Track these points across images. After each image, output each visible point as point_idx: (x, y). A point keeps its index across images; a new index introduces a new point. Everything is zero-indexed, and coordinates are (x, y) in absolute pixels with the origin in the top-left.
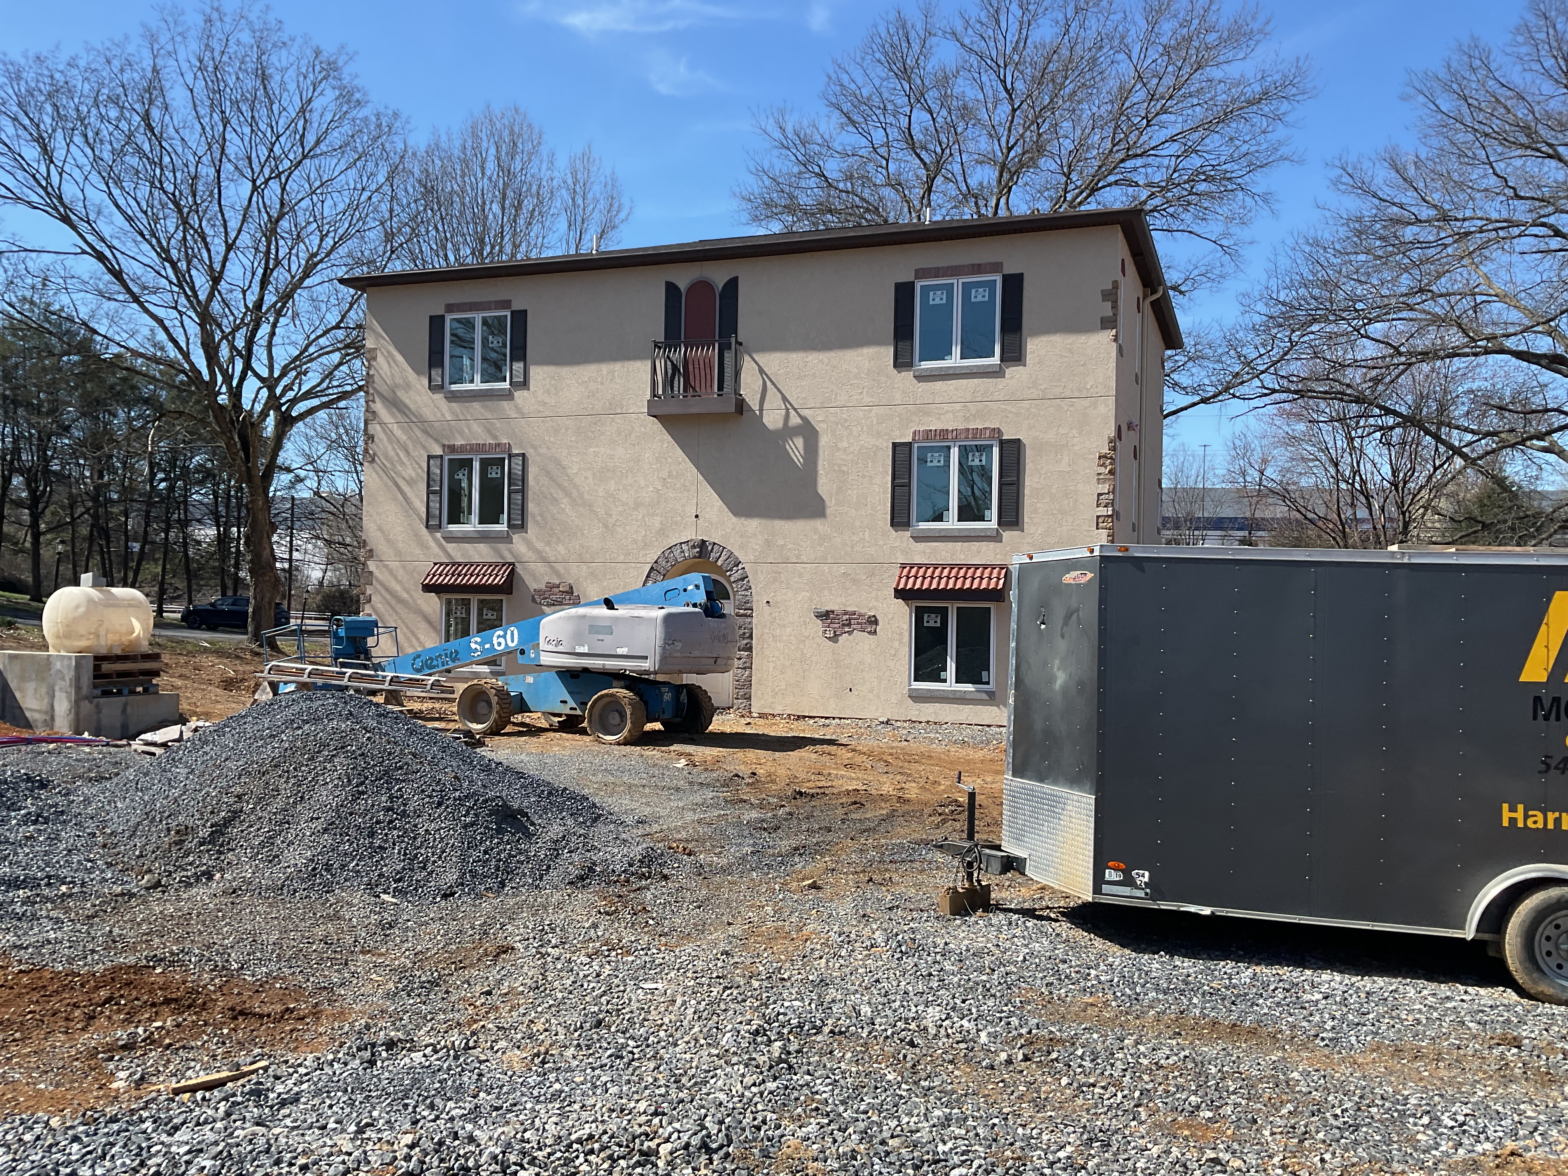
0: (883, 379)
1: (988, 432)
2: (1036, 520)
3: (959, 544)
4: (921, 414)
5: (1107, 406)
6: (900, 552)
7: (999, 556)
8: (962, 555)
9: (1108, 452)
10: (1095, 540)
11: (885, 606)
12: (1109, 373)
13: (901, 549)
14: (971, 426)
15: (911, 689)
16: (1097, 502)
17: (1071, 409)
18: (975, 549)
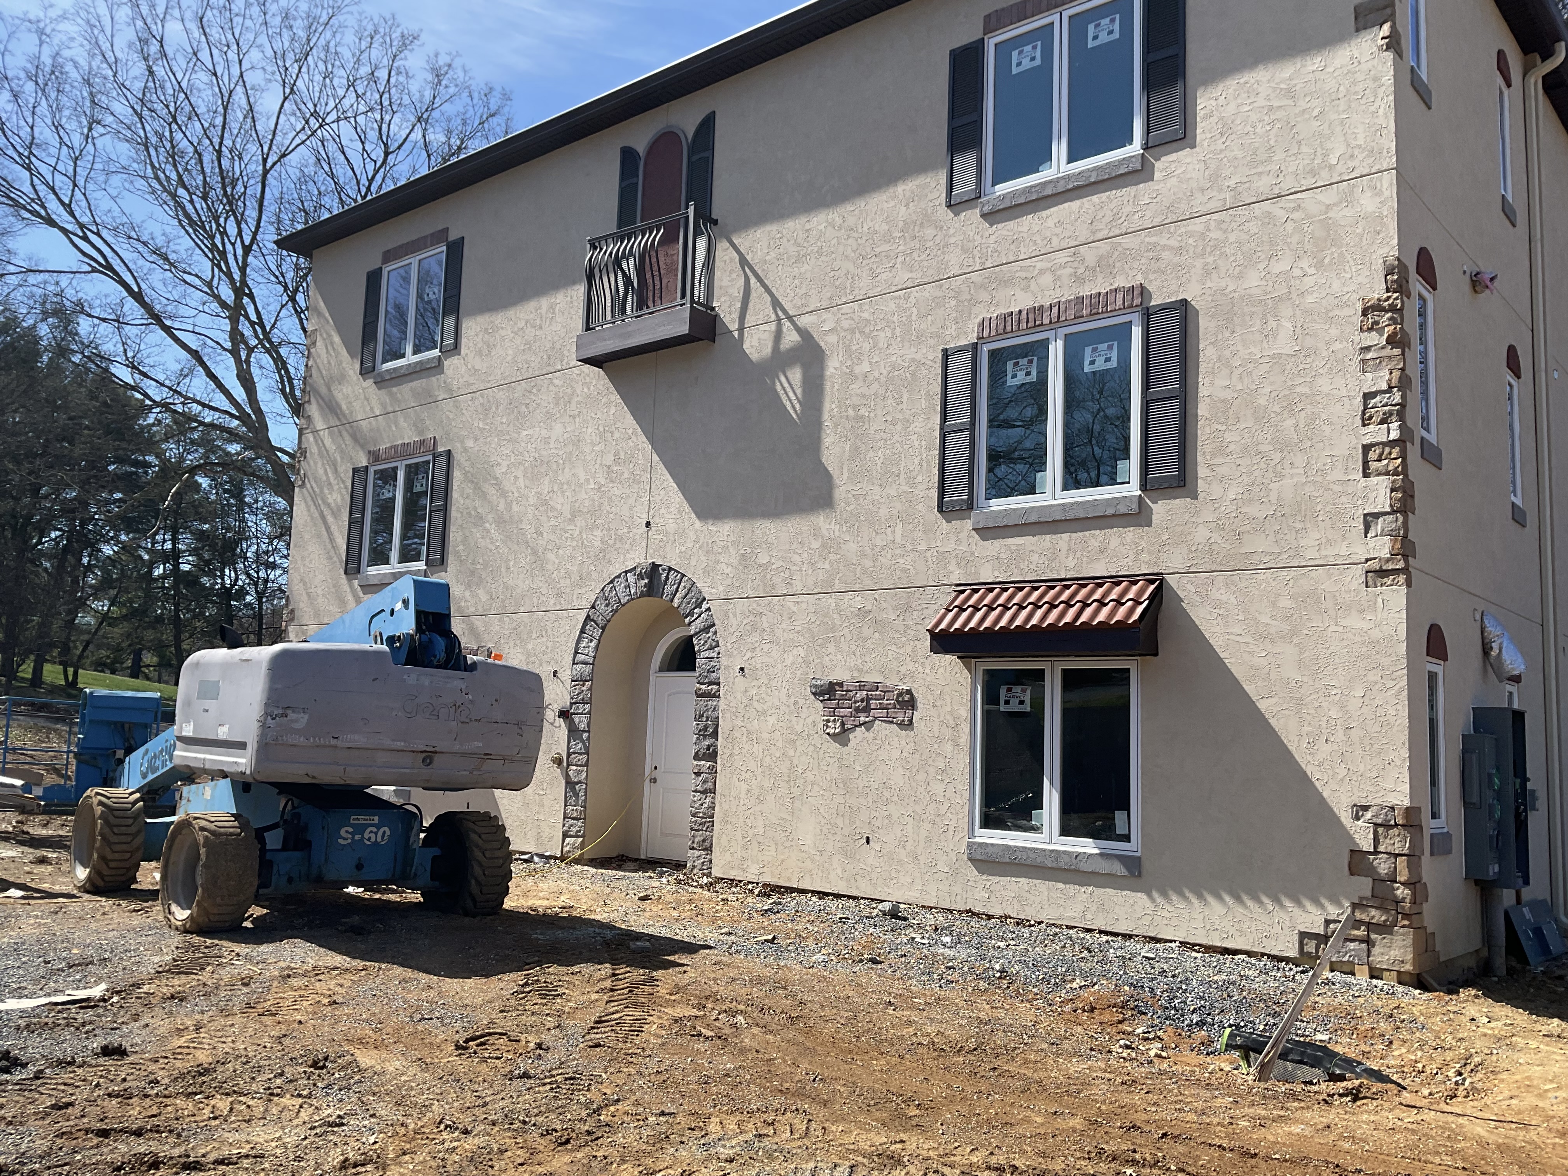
0: (928, 233)
1: (1120, 297)
2: (1223, 470)
3: (1065, 536)
4: (994, 285)
5: (1379, 194)
6: (954, 562)
7: (1145, 556)
8: (1070, 558)
9: (1386, 295)
10: (1360, 502)
11: (927, 671)
12: (1382, 121)
13: (957, 555)
14: (1087, 290)
15: (974, 843)
16: (1364, 413)
17: (1296, 215)
18: (1097, 544)
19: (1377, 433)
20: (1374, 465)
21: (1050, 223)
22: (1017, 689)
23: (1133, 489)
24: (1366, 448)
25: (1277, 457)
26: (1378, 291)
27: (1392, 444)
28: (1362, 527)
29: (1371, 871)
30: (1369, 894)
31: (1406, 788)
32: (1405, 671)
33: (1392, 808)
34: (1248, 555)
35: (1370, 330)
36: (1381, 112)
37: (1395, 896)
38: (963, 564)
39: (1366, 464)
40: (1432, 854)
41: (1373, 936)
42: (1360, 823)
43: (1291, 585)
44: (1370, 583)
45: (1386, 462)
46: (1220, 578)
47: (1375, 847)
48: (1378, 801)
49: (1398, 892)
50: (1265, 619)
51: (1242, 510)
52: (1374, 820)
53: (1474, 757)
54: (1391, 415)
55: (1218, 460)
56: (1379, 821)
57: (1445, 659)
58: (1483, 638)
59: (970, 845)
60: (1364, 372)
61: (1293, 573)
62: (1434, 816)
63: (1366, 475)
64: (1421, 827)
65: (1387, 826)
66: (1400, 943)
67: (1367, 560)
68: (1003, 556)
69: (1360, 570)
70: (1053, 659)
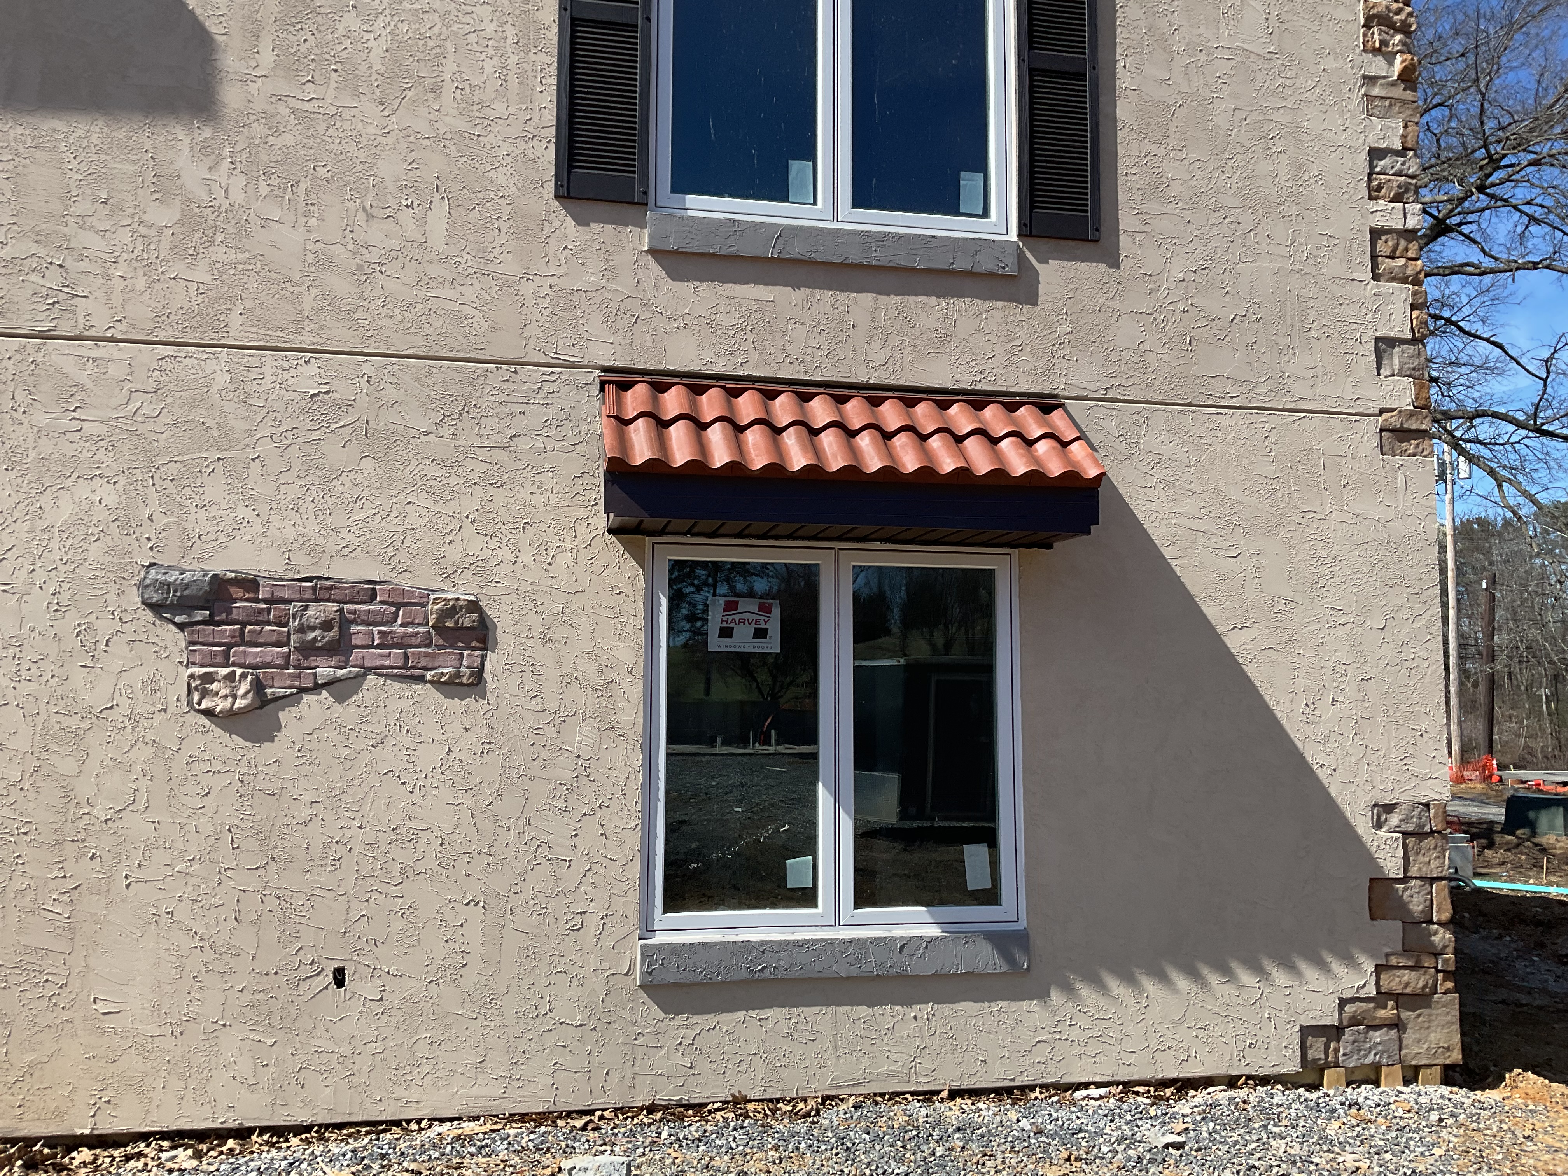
2: (1162, 225)
7: (1024, 361)
10: (1369, 317)
18: (931, 324)
19: (1389, 215)
20: (1385, 264)
22: (748, 605)
23: (1004, 229)
24: (1376, 234)
25: (1247, 220)
27: (1409, 235)
28: (1373, 357)
29: (1401, 911)
30: (1399, 948)
31: (1445, 773)
33: (1427, 806)
34: (1205, 380)
35: (1376, 51)
37: (1432, 944)
38: (620, 324)
39: (1374, 259)
41: (1405, 1015)
42: (1383, 833)
43: (1272, 439)
44: (1387, 448)
47: (1406, 871)
48: (1409, 796)
49: (1436, 939)
50: (1235, 493)
51: (1196, 302)
52: (1404, 827)
54: (1407, 191)
55: (1154, 207)
56: (1411, 828)
59: (648, 954)
60: (1369, 115)
61: (1276, 419)
65: (1420, 835)
66: (1442, 1020)
67: (1382, 411)
68: (724, 320)
69: (1373, 425)
70: (837, 545)
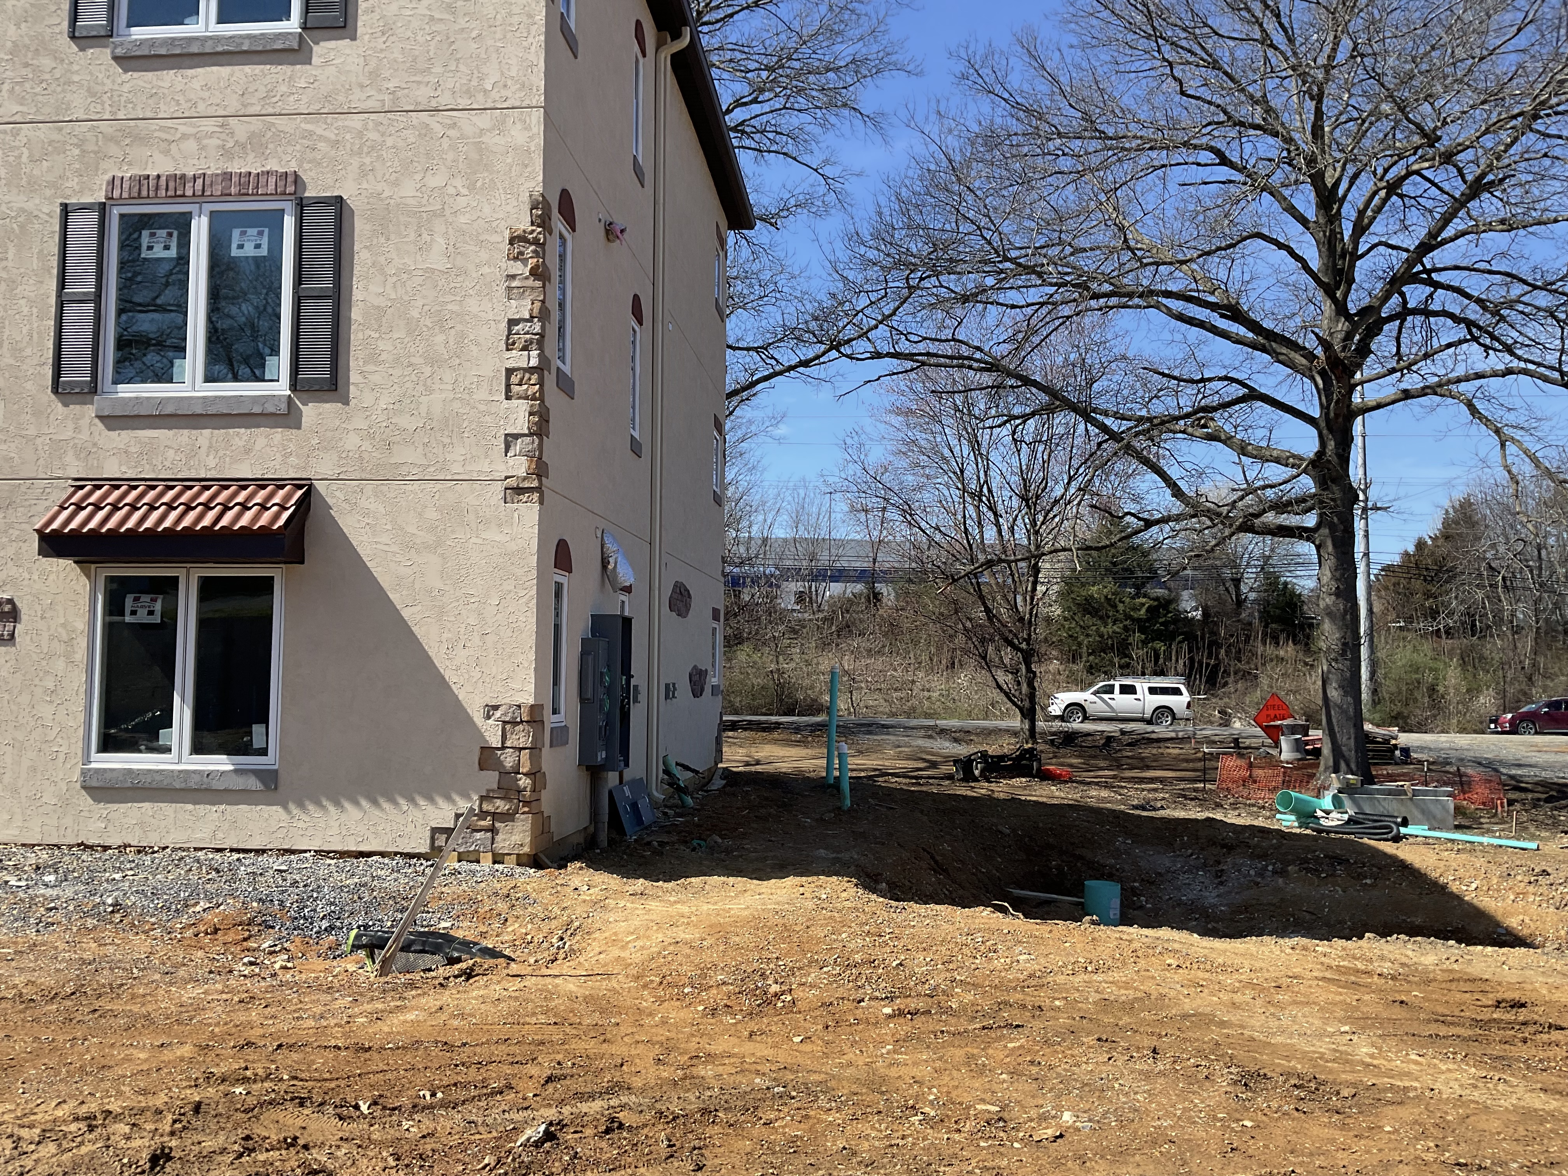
0: (47, 62)
1: (272, 180)
2: (376, 378)
3: (207, 432)
4: (127, 141)
5: (528, 128)
6: (71, 453)
7: (293, 460)
8: (211, 457)
9: (531, 228)
10: (502, 422)
11: (35, 577)
12: (532, 57)
13: (75, 446)
14: (236, 167)
15: (89, 770)
16: (508, 338)
17: (452, 133)
18: (241, 443)
19: (519, 359)
20: (515, 389)
21: (196, 84)
22: (145, 598)
23: (282, 388)
24: (510, 372)
25: (428, 371)
26: (524, 223)
27: (531, 370)
28: (503, 446)
29: (497, 765)
30: (495, 786)
31: (531, 688)
32: (535, 581)
33: (519, 706)
34: (397, 465)
35: (516, 259)
36: (533, 49)
37: (518, 785)
38: (82, 455)
39: (508, 386)
40: (551, 746)
41: (497, 825)
42: (491, 722)
43: (437, 497)
44: (508, 499)
45: (525, 387)
46: (369, 487)
47: (503, 743)
48: (507, 701)
49: (521, 783)
50: (412, 529)
51: (393, 421)
52: (503, 718)
53: (590, 658)
54: (531, 343)
55: (371, 368)
56: (507, 719)
57: (570, 571)
58: (602, 553)
59: (84, 773)
60: (509, 299)
61: (439, 486)
62: (555, 711)
63: (508, 398)
64: (543, 722)
65: (514, 723)
66: (520, 828)
67: (507, 478)
68: (133, 449)
69: (499, 487)
70: (188, 565)
